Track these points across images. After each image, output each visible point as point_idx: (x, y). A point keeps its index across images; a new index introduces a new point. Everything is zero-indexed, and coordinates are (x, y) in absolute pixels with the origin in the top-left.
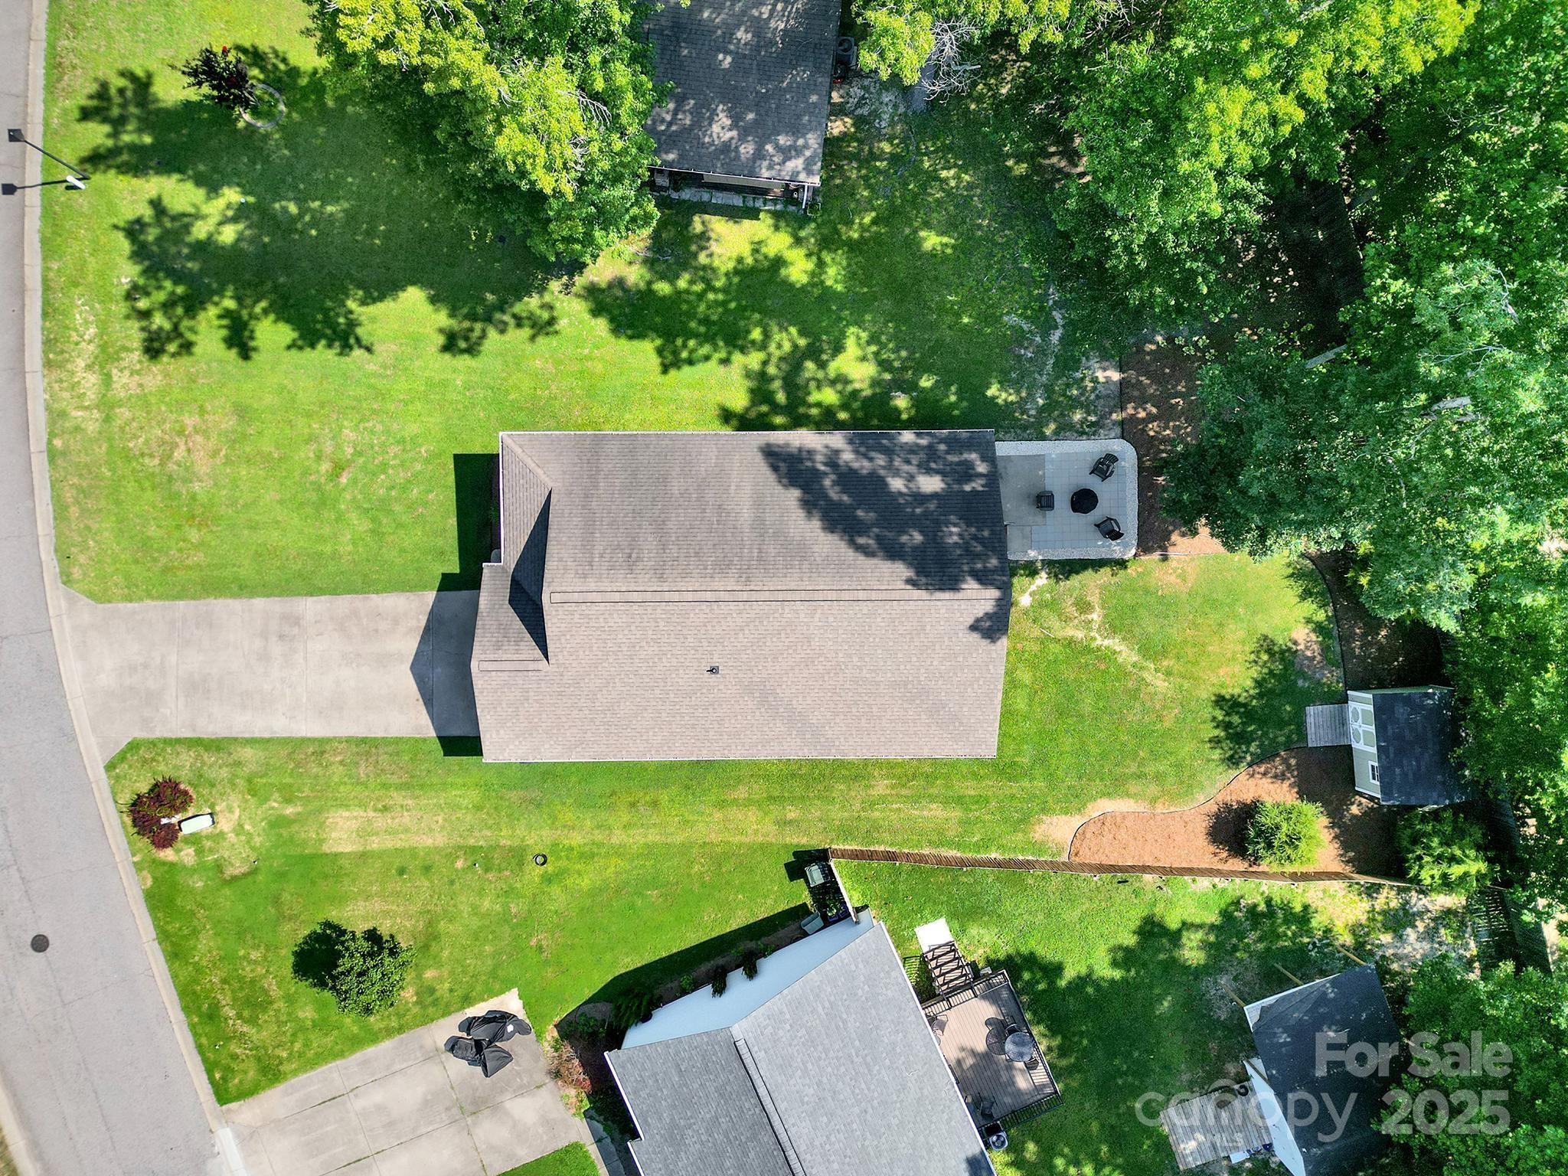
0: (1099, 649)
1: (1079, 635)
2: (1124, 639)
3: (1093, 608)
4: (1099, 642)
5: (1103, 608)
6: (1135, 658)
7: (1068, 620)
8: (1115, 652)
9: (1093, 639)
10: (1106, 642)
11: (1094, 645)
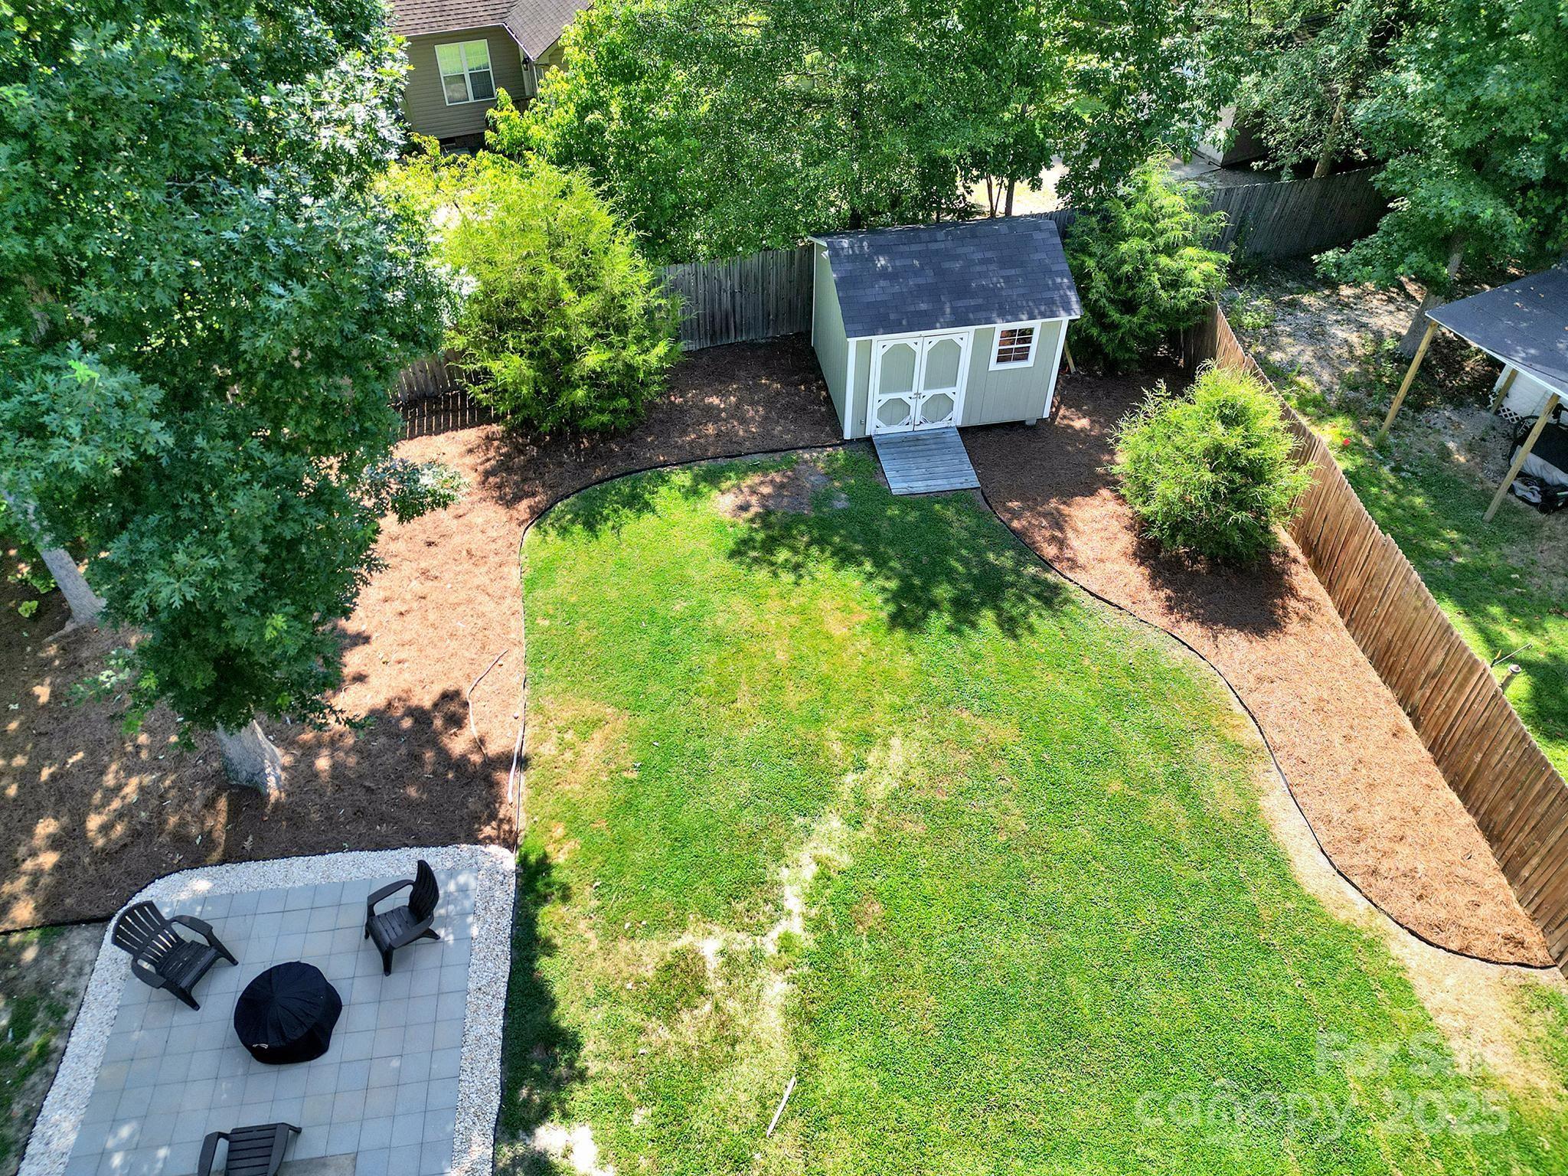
0: (817, 925)
1: (777, 990)
2: (778, 855)
3: (681, 955)
4: (795, 926)
5: (680, 925)
6: (833, 824)
7: (727, 1035)
8: (824, 878)
9: (786, 944)
10: (793, 902)
11: (807, 941)
